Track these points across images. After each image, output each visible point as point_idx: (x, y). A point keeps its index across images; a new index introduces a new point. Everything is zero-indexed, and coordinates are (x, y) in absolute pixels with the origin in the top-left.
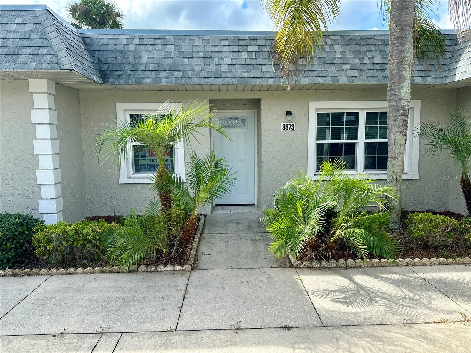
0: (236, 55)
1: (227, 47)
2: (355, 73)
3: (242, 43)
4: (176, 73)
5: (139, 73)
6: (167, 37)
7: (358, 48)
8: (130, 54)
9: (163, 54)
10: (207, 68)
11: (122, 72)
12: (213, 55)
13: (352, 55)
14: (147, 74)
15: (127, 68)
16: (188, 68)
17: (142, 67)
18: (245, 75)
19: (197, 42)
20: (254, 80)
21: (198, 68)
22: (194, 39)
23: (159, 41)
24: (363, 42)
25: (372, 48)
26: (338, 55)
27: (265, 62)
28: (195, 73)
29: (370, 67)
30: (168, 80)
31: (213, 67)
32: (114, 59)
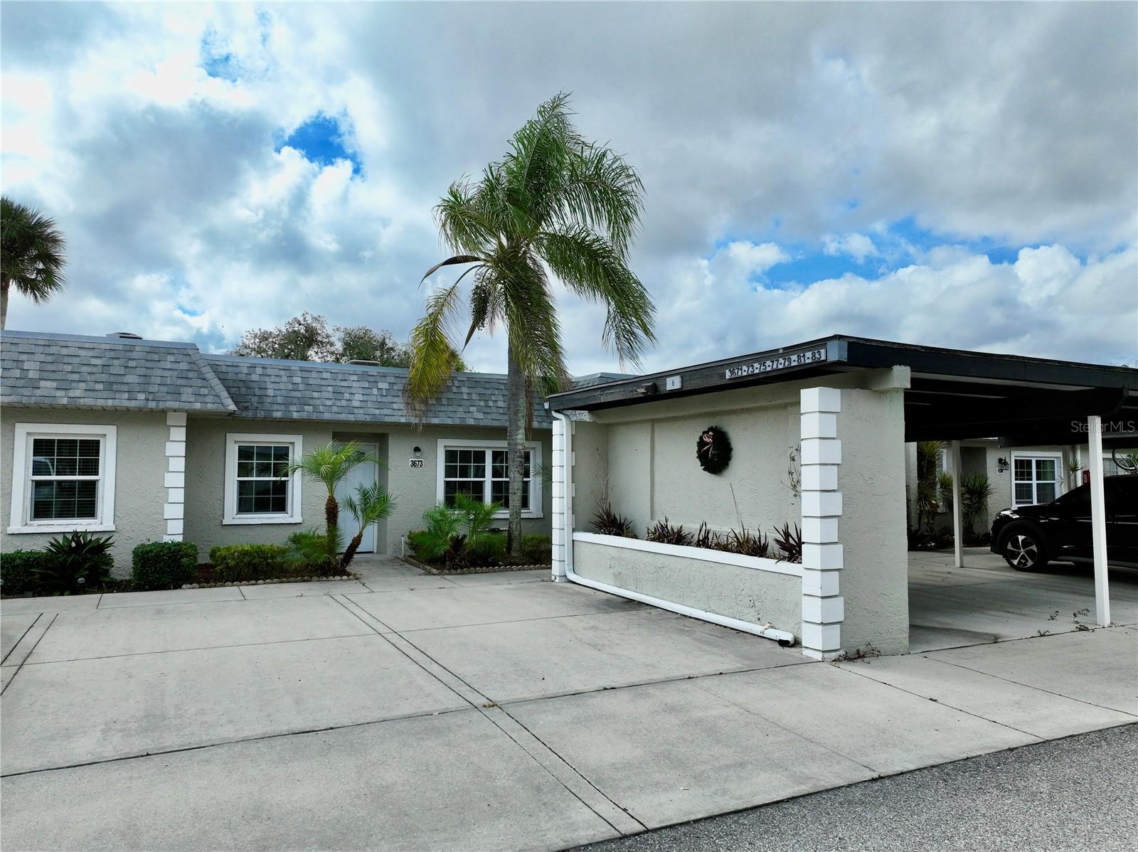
0: (366, 391)
1: (357, 383)
2: (480, 416)
3: (371, 379)
4: (306, 407)
5: (267, 406)
6: (292, 368)
7: (483, 391)
8: (255, 385)
9: (291, 387)
10: (339, 403)
11: (248, 404)
12: (343, 390)
13: (478, 398)
14: (275, 407)
15: (253, 400)
16: (318, 402)
17: (269, 400)
18: (377, 412)
19: (325, 375)
20: (386, 417)
21: (329, 403)
22: (322, 372)
23: (283, 372)
24: (487, 386)
25: (496, 392)
26: (465, 397)
27: (395, 400)
28: (327, 407)
29: (494, 410)
30: (299, 414)
31: (344, 403)
32: (237, 389)
